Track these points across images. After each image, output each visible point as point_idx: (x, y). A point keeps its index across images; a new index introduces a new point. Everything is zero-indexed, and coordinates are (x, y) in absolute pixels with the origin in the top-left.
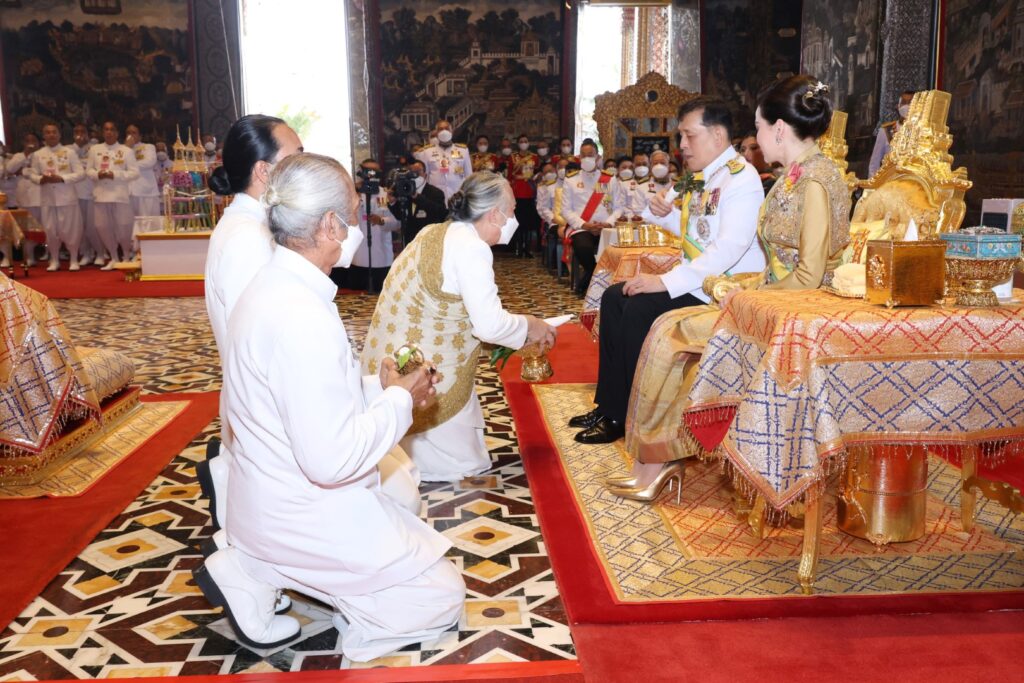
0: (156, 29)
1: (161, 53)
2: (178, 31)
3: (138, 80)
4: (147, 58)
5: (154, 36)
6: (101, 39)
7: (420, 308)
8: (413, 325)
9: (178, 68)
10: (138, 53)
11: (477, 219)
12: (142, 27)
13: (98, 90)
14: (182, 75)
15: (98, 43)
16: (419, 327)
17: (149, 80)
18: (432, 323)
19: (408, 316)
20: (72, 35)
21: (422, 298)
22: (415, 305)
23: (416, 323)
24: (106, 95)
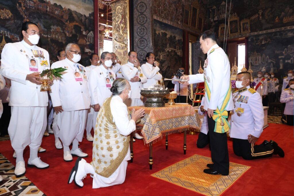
0: (76, 12)
1: (77, 24)
2: (85, 16)
3: (66, 35)
4: (71, 25)
5: (74, 15)
6: (48, 9)
7: (108, 128)
8: (106, 134)
9: (84, 33)
10: (67, 21)
11: (120, 94)
12: (69, 9)
13: (45, 36)
14: (86, 36)
15: (47, 11)
16: (109, 134)
17: (71, 36)
18: (113, 131)
19: (105, 131)
20: (32, 3)
21: (107, 125)
22: (106, 127)
23: (107, 132)
24: (49, 39)
